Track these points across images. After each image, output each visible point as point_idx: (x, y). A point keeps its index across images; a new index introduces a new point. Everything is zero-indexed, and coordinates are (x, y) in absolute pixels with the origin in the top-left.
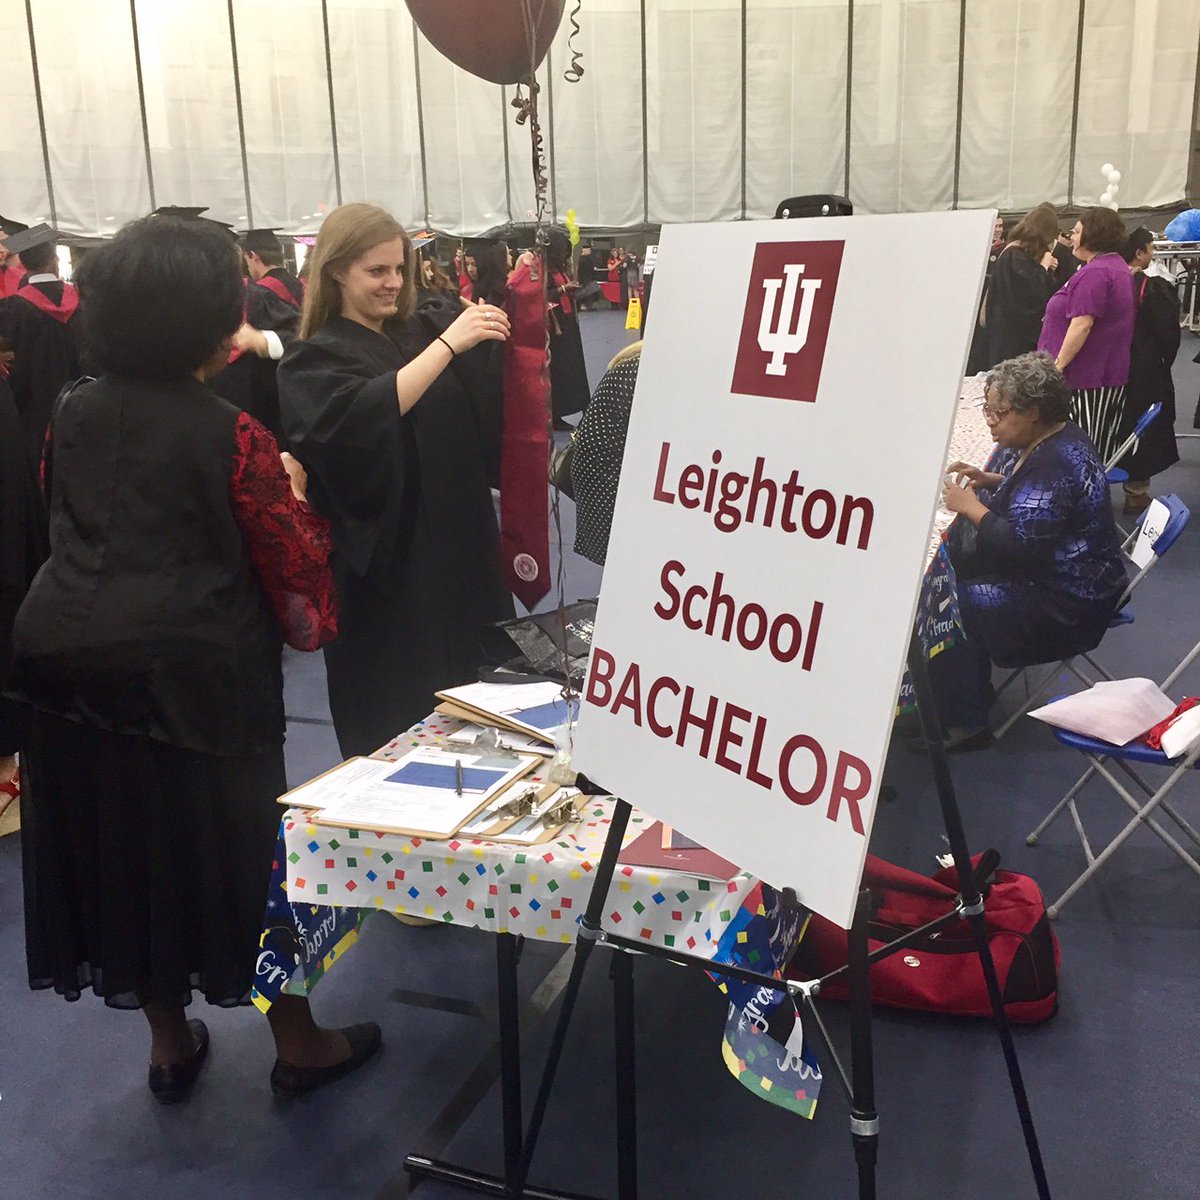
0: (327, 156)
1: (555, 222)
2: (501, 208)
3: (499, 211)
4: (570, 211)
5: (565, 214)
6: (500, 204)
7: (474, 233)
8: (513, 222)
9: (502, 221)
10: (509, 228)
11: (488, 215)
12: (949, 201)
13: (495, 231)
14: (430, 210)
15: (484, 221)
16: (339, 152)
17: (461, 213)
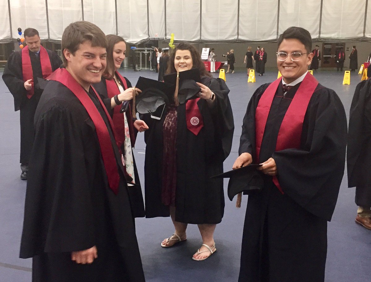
0: (79, 11)
1: (166, 38)
2: (146, 32)
3: (145, 34)
4: (172, 34)
5: (170, 35)
6: (145, 31)
7: (135, 42)
8: (150, 38)
9: (146, 37)
10: (148, 40)
11: (141, 35)
12: (317, 34)
13: (143, 41)
14: (118, 33)
15: (139, 37)
16: (84, 10)
17: (130, 34)
